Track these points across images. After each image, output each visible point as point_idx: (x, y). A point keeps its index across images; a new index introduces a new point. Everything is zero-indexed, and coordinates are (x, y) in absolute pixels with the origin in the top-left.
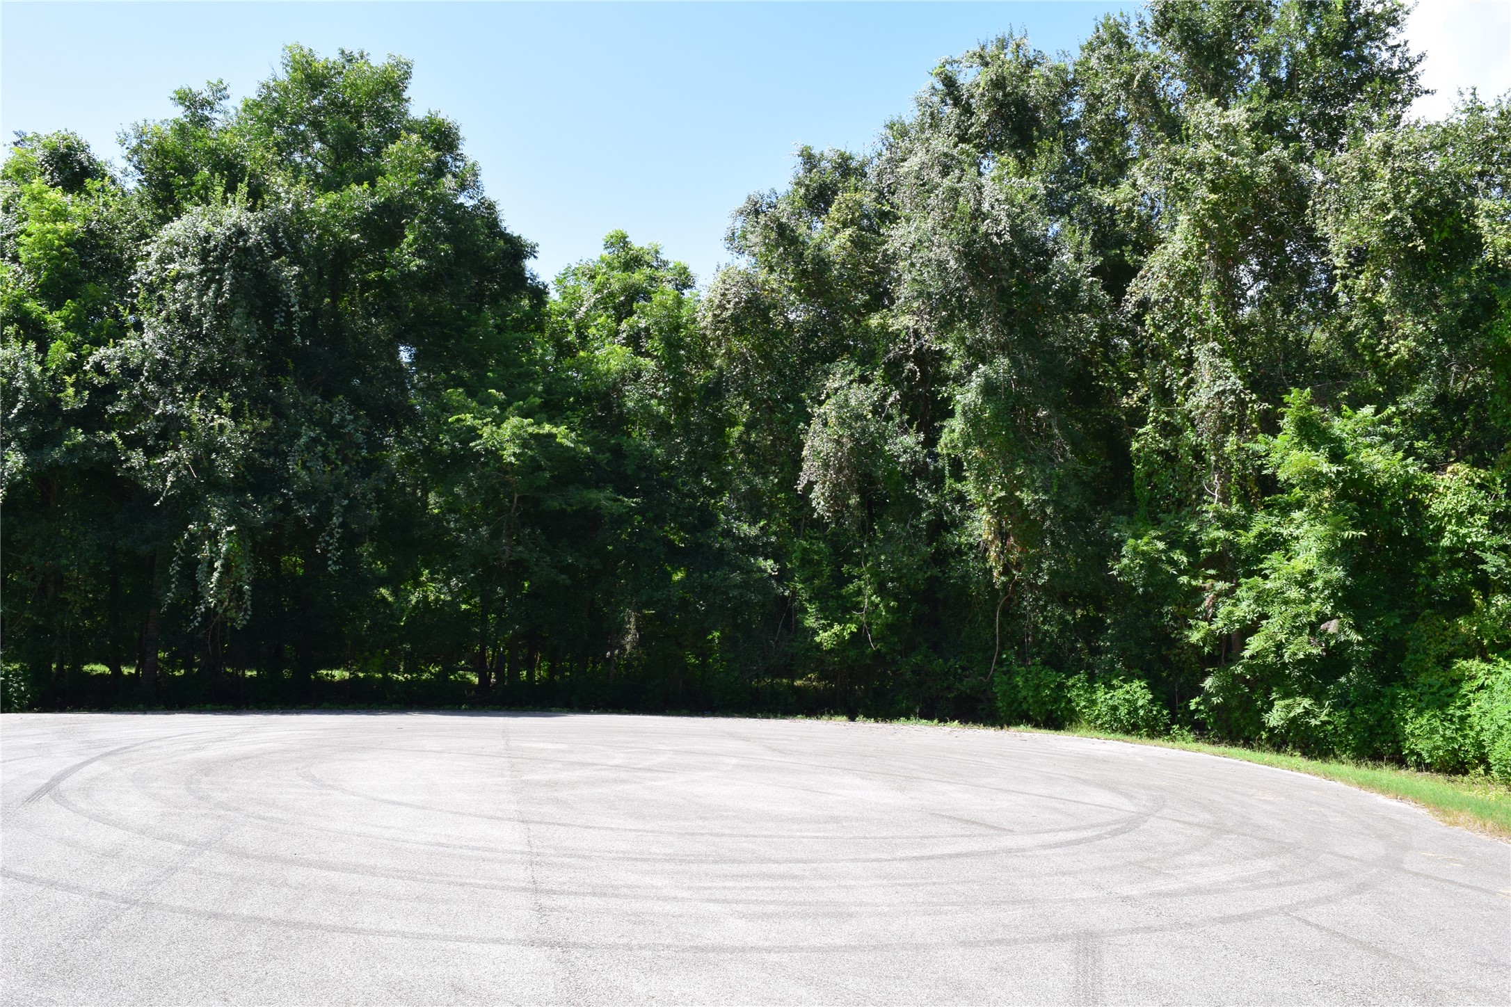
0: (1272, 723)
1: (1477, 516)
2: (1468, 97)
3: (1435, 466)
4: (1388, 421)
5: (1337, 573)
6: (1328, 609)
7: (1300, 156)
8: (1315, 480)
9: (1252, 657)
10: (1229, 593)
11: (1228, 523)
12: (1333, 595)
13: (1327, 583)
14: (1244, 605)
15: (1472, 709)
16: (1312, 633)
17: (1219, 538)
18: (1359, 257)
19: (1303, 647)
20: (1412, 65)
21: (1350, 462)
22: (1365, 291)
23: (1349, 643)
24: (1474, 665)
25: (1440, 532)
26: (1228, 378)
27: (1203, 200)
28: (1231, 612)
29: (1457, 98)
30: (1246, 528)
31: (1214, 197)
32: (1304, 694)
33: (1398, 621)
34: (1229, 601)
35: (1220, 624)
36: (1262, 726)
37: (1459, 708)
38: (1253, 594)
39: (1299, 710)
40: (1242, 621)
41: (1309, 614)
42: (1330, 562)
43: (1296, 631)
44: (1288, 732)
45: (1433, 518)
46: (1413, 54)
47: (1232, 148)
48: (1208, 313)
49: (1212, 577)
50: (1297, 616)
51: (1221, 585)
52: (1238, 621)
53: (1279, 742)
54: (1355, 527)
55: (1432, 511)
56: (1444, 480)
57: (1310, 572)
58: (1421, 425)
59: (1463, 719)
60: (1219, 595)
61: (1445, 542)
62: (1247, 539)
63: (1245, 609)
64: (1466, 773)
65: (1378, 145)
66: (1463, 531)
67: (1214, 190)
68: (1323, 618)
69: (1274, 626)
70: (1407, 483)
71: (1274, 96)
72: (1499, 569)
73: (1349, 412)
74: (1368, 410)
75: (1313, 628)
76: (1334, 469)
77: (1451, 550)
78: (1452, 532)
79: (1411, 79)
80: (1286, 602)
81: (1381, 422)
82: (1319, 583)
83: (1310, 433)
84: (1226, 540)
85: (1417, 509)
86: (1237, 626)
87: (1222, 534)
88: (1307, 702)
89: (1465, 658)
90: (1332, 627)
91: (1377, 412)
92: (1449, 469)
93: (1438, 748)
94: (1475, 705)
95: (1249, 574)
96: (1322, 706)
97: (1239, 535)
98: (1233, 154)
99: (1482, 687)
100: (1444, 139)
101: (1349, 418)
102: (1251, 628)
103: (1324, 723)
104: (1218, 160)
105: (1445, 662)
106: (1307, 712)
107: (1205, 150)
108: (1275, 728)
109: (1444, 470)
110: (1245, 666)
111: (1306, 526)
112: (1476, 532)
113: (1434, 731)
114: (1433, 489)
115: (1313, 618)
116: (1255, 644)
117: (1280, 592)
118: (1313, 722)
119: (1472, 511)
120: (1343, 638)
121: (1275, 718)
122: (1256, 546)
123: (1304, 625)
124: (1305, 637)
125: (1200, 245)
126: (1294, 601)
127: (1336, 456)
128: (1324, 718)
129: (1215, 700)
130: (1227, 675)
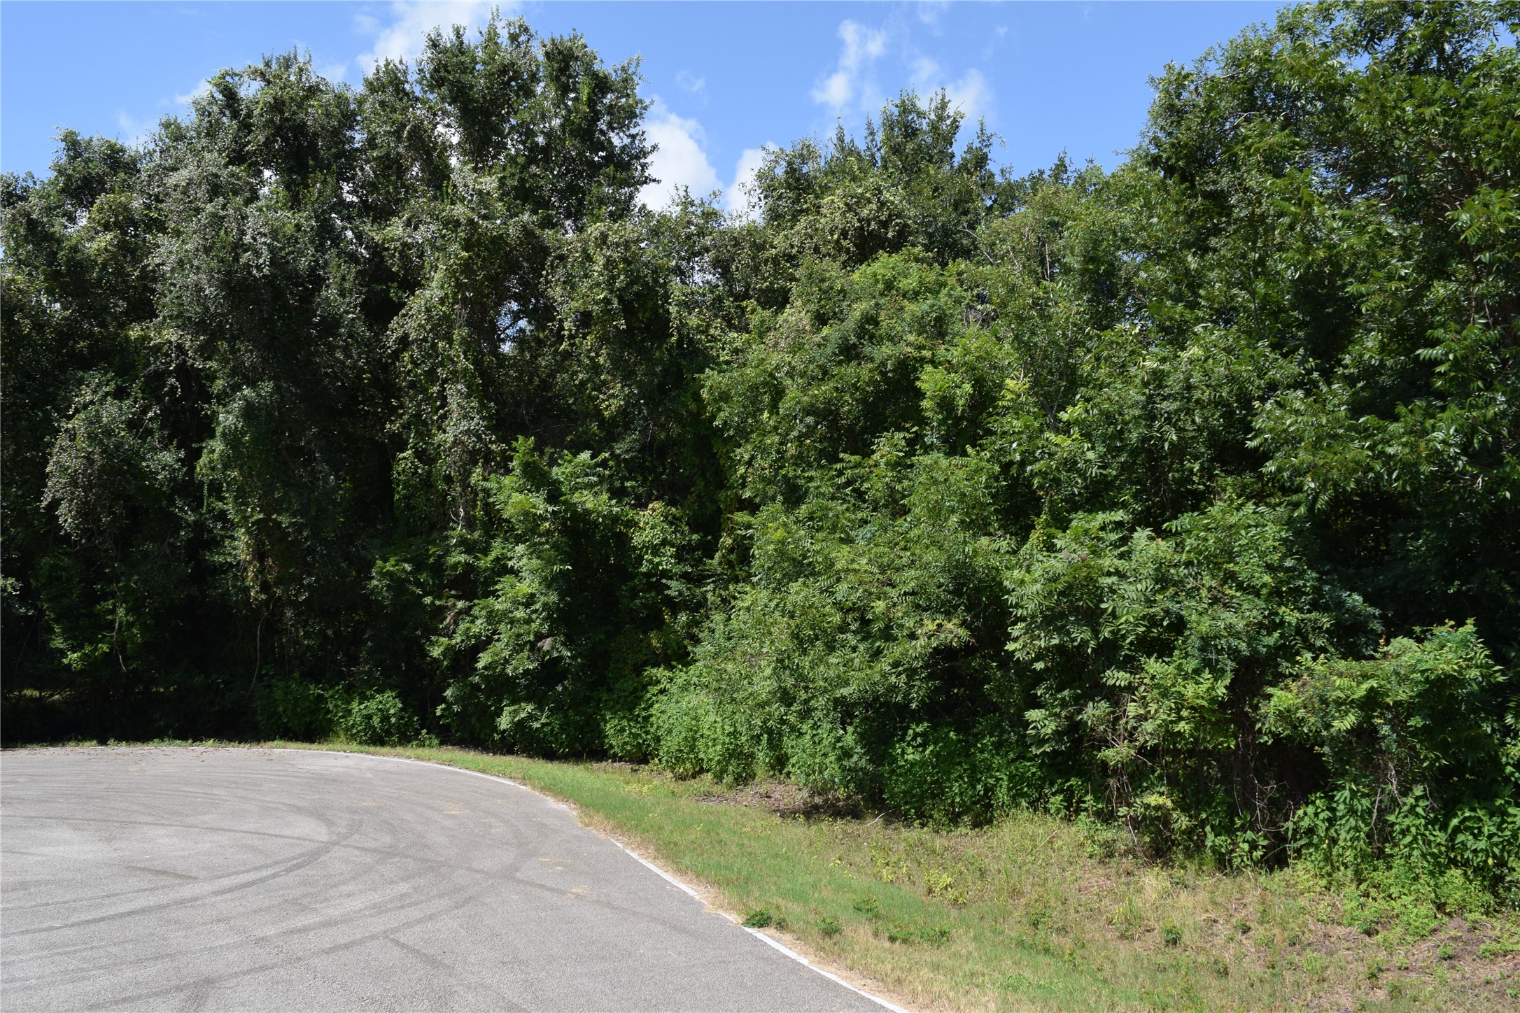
0: (503, 727)
1: (668, 548)
2: (682, 193)
3: (641, 504)
4: (604, 464)
5: (553, 598)
6: (545, 630)
7: (548, 223)
8: (532, 519)
9: (485, 668)
10: (467, 611)
11: (469, 547)
12: (549, 617)
13: (545, 605)
14: (479, 622)
15: (653, 711)
16: (531, 650)
17: (459, 562)
18: (585, 319)
19: (524, 663)
20: (645, 155)
21: (565, 502)
22: (589, 351)
23: (561, 658)
24: (660, 673)
25: (640, 559)
26: (472, 419)
27: (456, 255)
28: (469, 629)
29: (674, 192)
30: (486, 552)
31: (464, 254)
32: (528, 700)
33: (602, 637)
34: (469, 619)
35: (459, 640)
36: (495, 729)
37: (644, 709)
38: (484, 613)
39: (523, 715)
40: (477, 637)
41: (529, 634)
42: (549, 587)
43: (518, 649)
44: (516, 734)
45: (635, 548)
46: (648, 145)
47: (484, 212)
48: (459, 357)
49: (453, 596)
50: (519, 636)
51: (460, 604)
52: (474, 637)
53: (506, 745)
54: (563, 562)
55: (634, 542)
56: (644, 516)
57: (532, 595)
58: (632, 467)
59: (646, 719)
60: (460, 612)
61: (643, 569)
62: (485, 562)
63: (479, 626)
64: (646, 762)
65: (597, 233)
66: (657, 560)
67: (466, 249)
68: (540, 637)
69: (501, 647)
70: (615, 519)
71: (531, 160)
72: (681, 593)
73: (569, 457)
74: (585, 456)
75: (533, 646)
76: (550, 509)
77: (648, 575)
78: (648, 561)
79: (644, 166)
80: (512, 622)
81: (597, 465)
82: (538, 606)
83: (536, 477)
84: (467, 564)
85: (623, 541)
86: (473, 641)
87: (462, 558)
88: (529, 708)
89: (654, 666)
90: (547, 644)
91: (593, 457)
92: (650, 506)
93: (625, 743)
94: (656, 706)
95: (487, 594)
96: (542, 711)
97: (479, 559)
98: (485, 217)
99: (662, 692)
100: (659, 228)
101: (570, 462)
102: (482, 644)
103: (544, 725)
104: (471, 222)
105: (638, 669)
106: (531, 717)
107: (459, 211)
108: (505, 731)
109: (646, 507)
110: (481, 675)
111: (525, 560)
112: (666, 561)
113: (622, 730)
114: (636, 524)
115: (532, 638)
116: (484, 659)
117: (505, 613)
118: (536, 725)
119: (664, 543)
120: (556, 655)
121: (504, 722)
122: (493, 569)
123: (526, 643)
124: (526, 653)
125: (455, 294)
126: (519, 620)
127: (553, 498)
128: (543, 720)
129: (455, 708)
130: (465, 686)
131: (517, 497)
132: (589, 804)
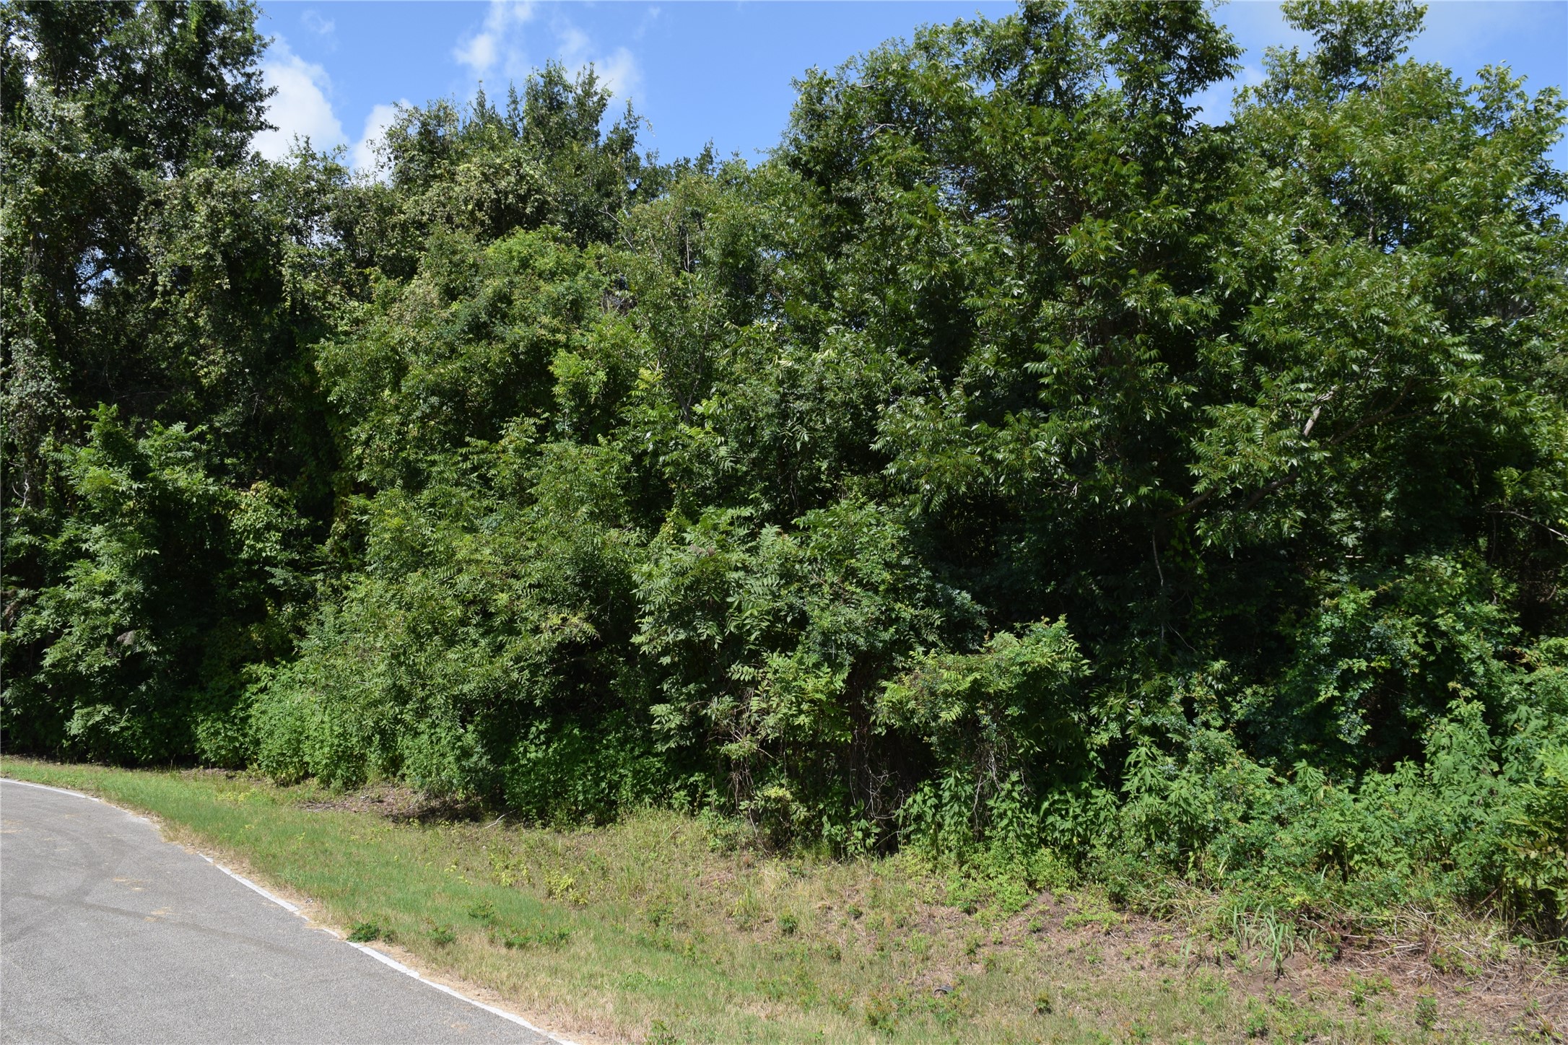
0: (74, 732)
1: (272, 533)
2: (303, 145)
3: (243, 483)
4: (201, 438)
5: (137, 587)
6: (126, 621)
7: (142, 162)
8: (113, 500)
9: (53, 665)
10: (31, 601)
11: (34, 527)
12: (132, 608)
13: (127, 596)
14: (45, 613)
15: (252, 711)
16: (110, 645)
17: (23, 544)
18: (183, 276)
19: (101, 659)
20: (262, 98)
21: (154, 479)
22: (187, 311)
23: (145, 654)
24: (261, 669)
25: (240, 545)
26: (43, 379)
27: (29, 190)
28: (33, 621)
29: (293, 142)
30: (55, 533)
31: (38, 189)
32: (104, 701)
33: (194, 631)
34: (32, 609)
35: (20, 633)
36: (64, 734)
37: (242, 709)
38: (52, 603)
39: (98, 718)
40: (43, 630)
41: (106, 626)
42: (132, 574)
43: (93, 643)
44: (89, 739)
45: (234, 532)
46: (265, 87)
47: (64, 142)
48: (28, 307)
49: (14, 583)
50: (94, 628)
51: (22, 593)
52: (40, 630)
53: (78, 753)
54: (148, 546)
55: (234, 526)
56: (247, 498)
57: (112, 584)
58: (234, 443)
59: (244, 720)
60: (23, 601)
61: (244, 556)
62: (54, 545)
63: (45, 618)
64: (244, 768)
65: (200, 180)
66: (260, 545)
67: (41, 182)
68: (119, 629)
69: (73, 641)
70: (213, 500)
71: (125, 89)
72: (286, 582)
73: (160, 428)
74: (179, 428)
75: (111, 640)
76: (135, 486)
77: (249, 562)
78: (249, 546)
79: (260, 110)
80: (86, 613)
81: (193, 439)
82: (118, 596)
83: (117, 449)
84: (32, 546)
85: (221, 524)
86: (38, 635)
87: (27, 539)
88: (106, 710)
89: (253, 662)
90: (128, 638)
91: (187, 430)
92: (254, 486)
93: (220, 747)
94: (256, 706)
95: (55, 583)
96: (122, 714)
97: (47, 541)
98: (66, 149)
99: (263, 690)
100: (273, 180)
101: (160, 434)
102: (49, 638)
103: (123, 729)
104: (48, 152)
105: (236, 666)
106: (107, 720)
107: (34, 138)
108: (75, 736)
109: (249, 487)
110: (48, 674)
111: (103, 542)
112: (271, 547)
113: (217, 733)
114: (237, 506)
115: (110, 631)
116: (51, 656)
117: (78, 603)
118: (114, 729)
119: (269, 527)
120: (138, 650)
121: (75, 726)
122: (63, 553)
123: (103, 637)
124: (103, 648)
125: (25, 234)
126: (94, 611)
127: (139, 473)
128: (123, 724)
129: (15, 711)
130: (28, 685)
131: (95, 471)
132: (174, 816)
